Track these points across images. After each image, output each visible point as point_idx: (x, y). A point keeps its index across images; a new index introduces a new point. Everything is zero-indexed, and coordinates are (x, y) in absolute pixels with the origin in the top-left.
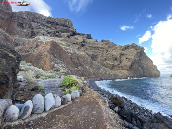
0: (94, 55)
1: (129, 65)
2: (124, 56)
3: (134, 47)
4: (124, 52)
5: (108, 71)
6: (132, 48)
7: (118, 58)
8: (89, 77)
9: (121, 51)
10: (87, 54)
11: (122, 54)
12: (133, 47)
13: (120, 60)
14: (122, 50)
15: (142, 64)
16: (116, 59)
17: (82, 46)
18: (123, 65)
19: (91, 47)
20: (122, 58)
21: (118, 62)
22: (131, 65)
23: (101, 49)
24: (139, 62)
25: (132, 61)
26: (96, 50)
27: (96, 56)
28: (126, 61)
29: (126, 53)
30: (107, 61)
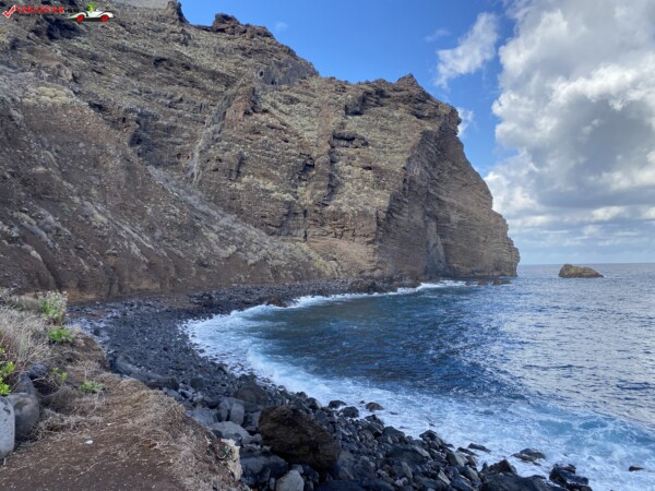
0: (155, 118)
1: (379, 208)
2: (352, 152)
3: (408, 100)
4: (353, 125)
5: (254, 247)
6: (397, 108)
7: (322, 162)
8: (115, 289)
9: (339, 119)
10: (99, 108)
11: (342, 138)
12: (405, 102)
13: (331, 176)
14: (346, 109)
15: (441, 203)
16: (308, 167)
17: (52, 37)
18: (344, 209)
19: (136, 54)
20: (342, 165)
21: (316, 188)
22: (390, 211)
23: (209, 84)
24: (428, 194)
25: (395, 184)
26: (170, 82)
27: (169, 130)
28: (365, 181)
29: (368, 137)
30: (249, 174)
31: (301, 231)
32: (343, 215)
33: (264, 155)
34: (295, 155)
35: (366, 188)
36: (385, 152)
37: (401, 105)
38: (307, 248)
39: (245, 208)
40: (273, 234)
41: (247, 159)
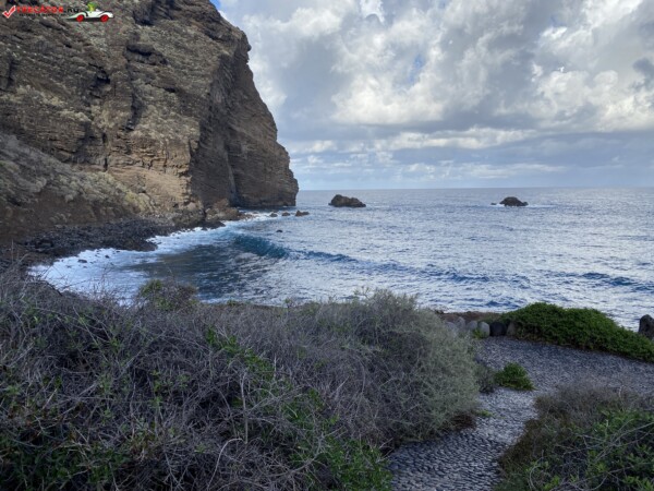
1: (191, 137)
2: (151, 69)
3: (202, 17)
4: (146, 35)
7: (120, 78)
9: (130, 27)
13: (134, 97)
14: (134, 16)
16: (101, 81)
20: (141, 84)
21: (115, 108)
22: (201, 141)
28: (170, 105)
29: (165, 53)
30: (25, 84)
31: (101, 159)
32: (152, 143)
33: (42, 60)
34: (83, 65)
35: (173, 113)
36: (185, 74)
37: (193, 21)
38: (111, 179)
39: (25, 127)
40: (67, 161)
41: (19, 63)
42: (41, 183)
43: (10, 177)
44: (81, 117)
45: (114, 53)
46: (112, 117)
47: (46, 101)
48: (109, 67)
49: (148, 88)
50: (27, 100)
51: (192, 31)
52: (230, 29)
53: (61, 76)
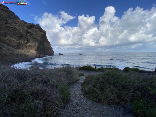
2: (30, 35)
5: (15, 51)
7: (25, 36)
11: (28, 32)
13: (27, 39)
14: (27, 27)
22: (39, 46)
25: (39, 42)
30: (8, 36)
31: (22, 48)
32: (31, 46)
33: (11, 33)
34: (18, 34)
35: (34, 42)
36: (36, 36)
38: (24, 51)
39: (8, 43)
40: (16, 48)
41: (7, 33)
42: (11, 52)
43: (5, 51)
44: (18, 42)
45: (24, 32)
46: (23, 42)
47: (12, 39)
48: (23, 34)
49: (30, 38)
50: (8, 39)
51: (37, 30)
52: (43, 30)
53: (14, 35)
